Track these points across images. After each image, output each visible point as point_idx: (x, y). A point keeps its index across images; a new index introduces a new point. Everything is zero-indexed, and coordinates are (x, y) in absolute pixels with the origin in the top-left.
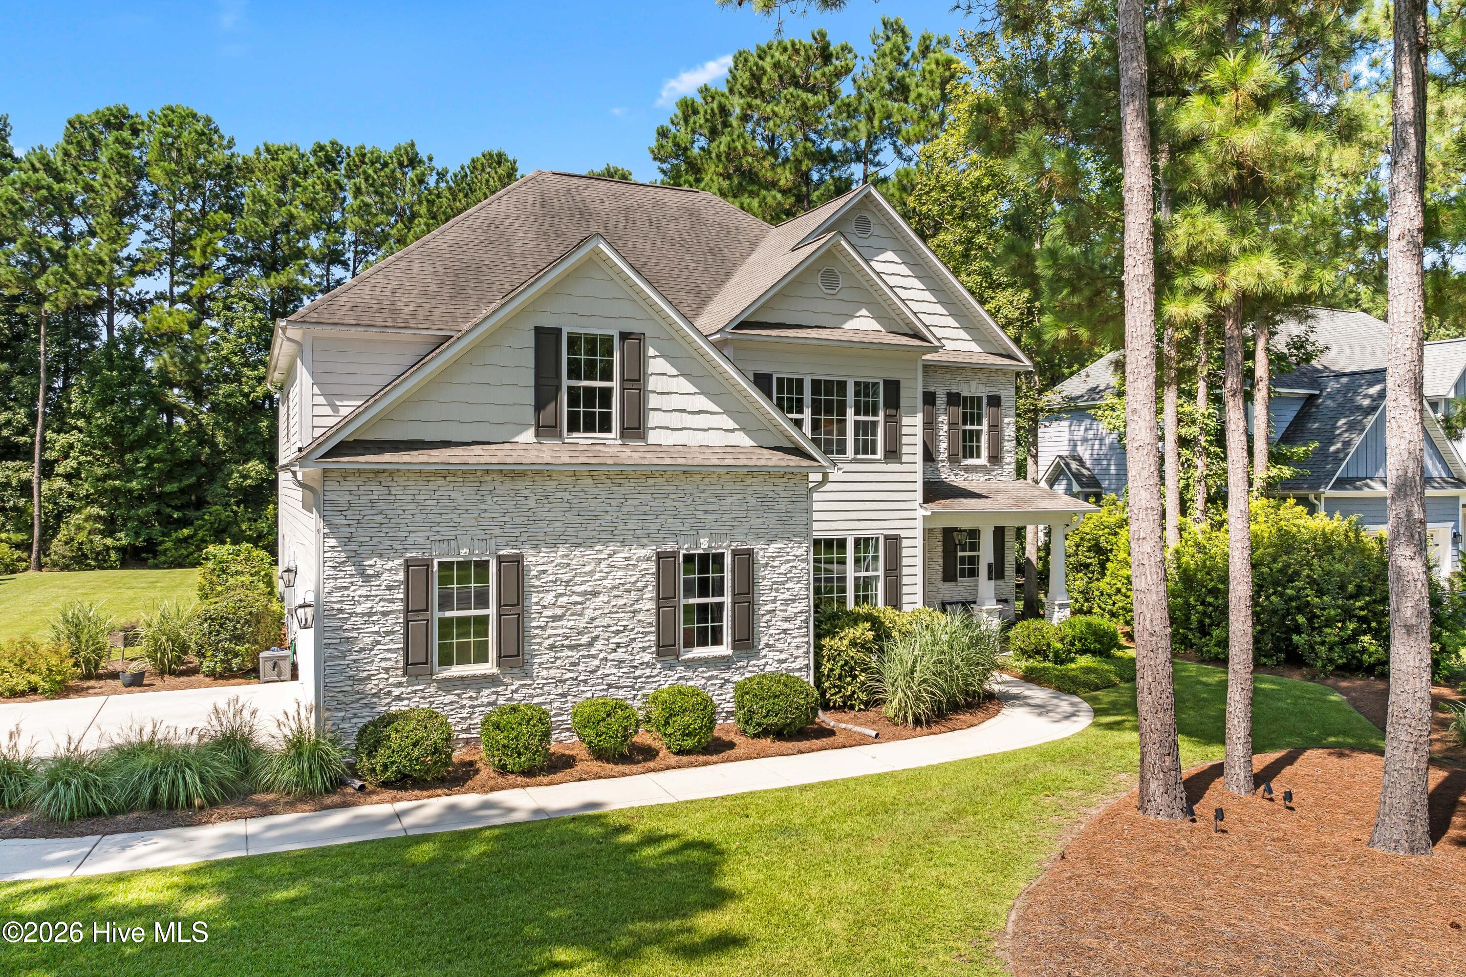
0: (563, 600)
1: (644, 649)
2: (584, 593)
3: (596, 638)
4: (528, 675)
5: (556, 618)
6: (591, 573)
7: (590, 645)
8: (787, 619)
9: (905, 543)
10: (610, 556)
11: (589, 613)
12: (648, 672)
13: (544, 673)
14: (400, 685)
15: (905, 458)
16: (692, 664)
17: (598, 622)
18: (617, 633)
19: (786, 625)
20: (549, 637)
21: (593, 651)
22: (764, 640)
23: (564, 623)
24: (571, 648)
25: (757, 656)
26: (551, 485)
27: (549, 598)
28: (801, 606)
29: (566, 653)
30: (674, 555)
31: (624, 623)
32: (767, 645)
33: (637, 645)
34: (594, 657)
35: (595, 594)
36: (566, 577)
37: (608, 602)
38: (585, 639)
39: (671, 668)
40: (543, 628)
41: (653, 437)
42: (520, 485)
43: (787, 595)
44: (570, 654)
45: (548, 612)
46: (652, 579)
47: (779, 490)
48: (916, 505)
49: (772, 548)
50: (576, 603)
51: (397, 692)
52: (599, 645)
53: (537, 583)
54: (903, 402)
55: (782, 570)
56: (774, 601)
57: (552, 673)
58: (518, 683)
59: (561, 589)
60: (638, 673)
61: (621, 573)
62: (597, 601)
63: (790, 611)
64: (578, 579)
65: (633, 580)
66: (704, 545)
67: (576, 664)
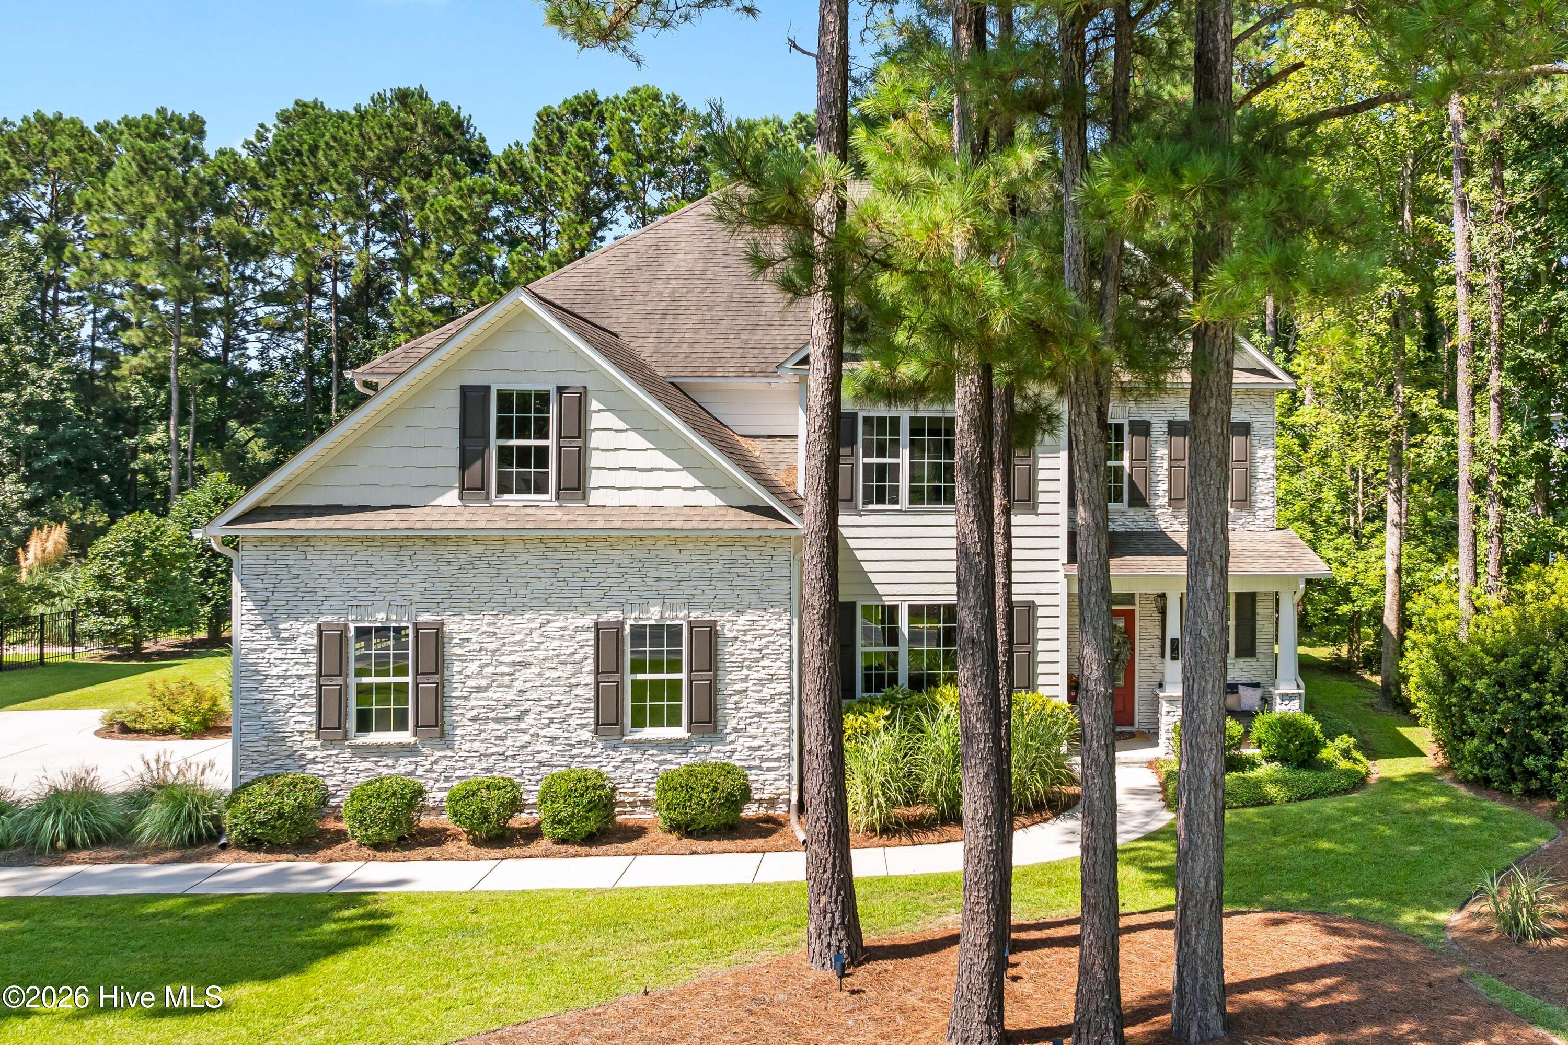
0: (489, 670)
1: (582, 726)
2: (513, 664)
3: (526, 712)
4: (449, 747)
5: (479, 689)
6: (521, 643)
7: (519, 718)
8: (760, 701)
9: (1041, 611)
10: (542, 625)
11: (518, 685)
12: (587, 751)
13: (467, 746)
14: (315, 748)
15: (1041, 508)
16: (640, 746)
17: (528, 695)
18: (551, 707)
19: (761, 708)
20: (473, 708)
21: (523, 726)
22: (732, 723)
23: (490, 694)
24: (497, 720)
25: (722, 740)
26: (476, 550)
27: (473, 667)
28: (782, 687)
29: (492, 726)
30: (619, 627)
31: (559, 697)
32: (735, 730)
33: (574, 722)
34: (524, 731)
35: (527, 665)
36: (492, 646)
37: (540, 674)
38: (513, 713)
39: (615, 748)
40: (466, 699)
41: (595, 498)
42: (442, 550)
43: (761, 675)
44: (496, 727)
45: (471, 683)
46: (591, 651)
47: (752, 555)
48: (1058, 565)
49: (743, 619)
50: (503, 674)
51: (310, 755)
52: (529, 719)
53: (459, 651)
55: (757, 644)
56: (746, 679)
57: (476, 746)
58: (438, 754)
59: (486, 659)
60: (575, 752)
61: (556, 644)
62: (529, 673)
63: (766, 692)
64: (506, 649)
65: (571, 650)
66: (654, 615)
67: (503, 739)
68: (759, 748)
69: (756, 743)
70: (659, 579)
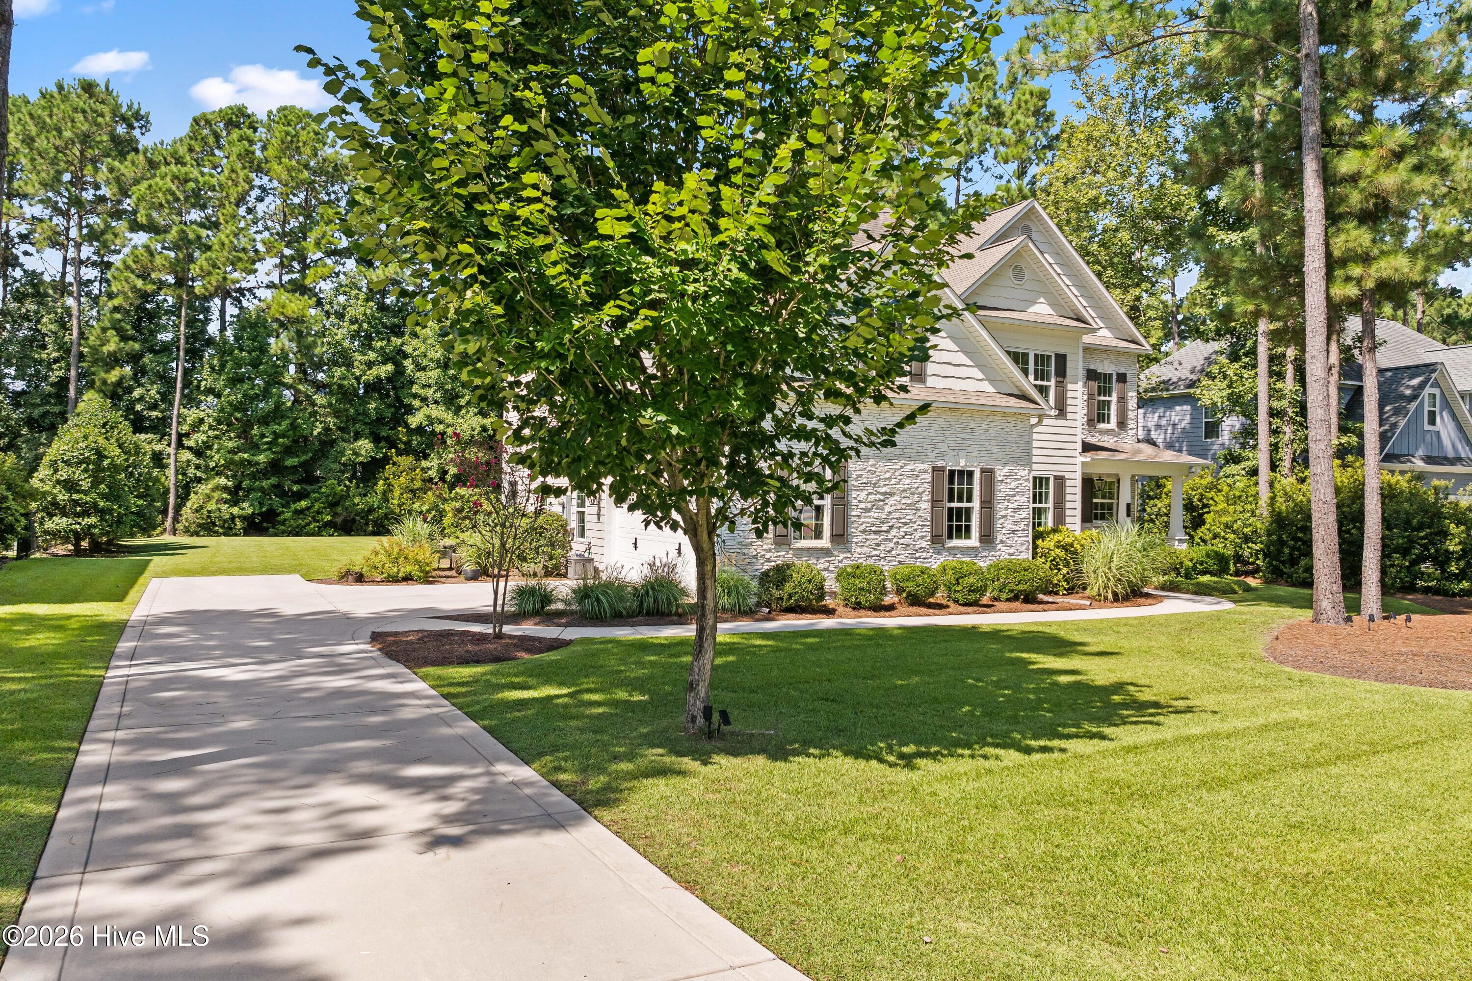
0: (872, 497)
1: (922, 537)
2: (885, 493)
3: (891, 527)
4: (849, 550)
5: (867, 510)
6: (890, 479)
7: (888, 531)
8: (1015, 523)
9: (1068, 483)
10: (902, 467)
11: (887, 509)
12: (924, 554)
13: (859, 550)
14: (769, 550)
15: (1069, 416)
16: (952, 551)
17: (894, 515)
18: (905, 524)
19: (1015, 528)
20: (862, 523)
21: (890, 536)
22: (1000, 537)
23: (872, 514)
24: (876, 532)
25: (994, 549)
27: (863, 496)
28: (1024, 514)
29: (873, 536)
30: (942, 469)
31: (910, 517)
32: (1002, 542)
33: (918, 534)
34: (890, 540)
35: (892, 494)
36: (874, 481)
37: (900, 501)
38: (885, 527)
39: (939, 553)
40: (859, 517)
41: (931, 381)
43: (1015, 505)
44: (875, 537)
45: (862, 506)
46: (928, 487)
47: (1011, 426)
48: (1076, 454)
49: (1006, 469)
50: (879, 500)
51: (768, 555)
52: (893, 532)
53: (856, 483)
54: (1069, 372)
55: (1013, 485)
56: (1007, 509)
57: (864, 550)
58: (842, 555)
59: (870, 489)
60: (918, 555)
61: (908, 481)
62: (892, 500)
63: (1017, 517)
64: (881, 483)
65: (918, 485)
66: (962, 464)
67: (878, 545)
68: (1013, 554)
69: (1012, 550)
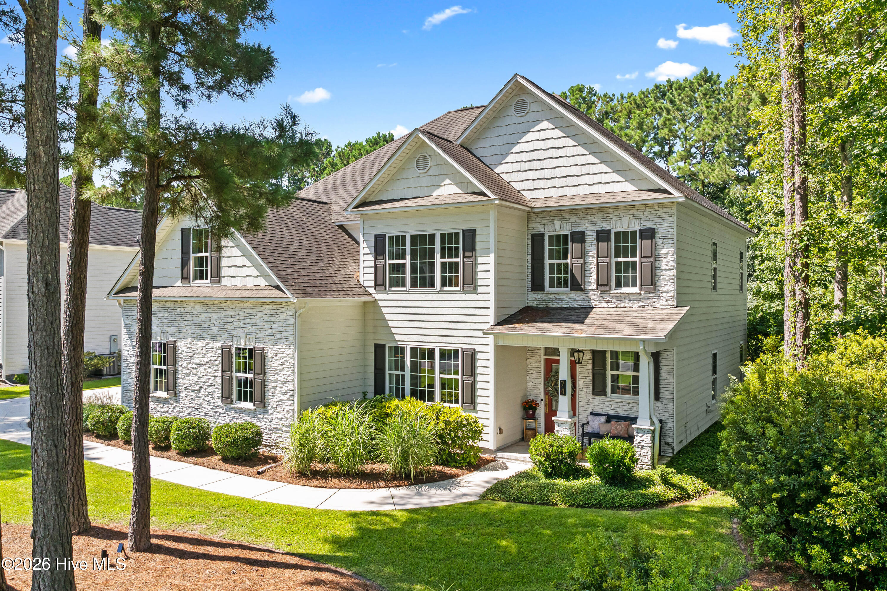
0: (190, 366)
1: (218, 398)
2: (197, 364)
3: (201, 388)
5: (187, 375)
6: (199, 353)
7: (199, 390)
8: (282, 393)
10: (206, 345)
11: (199, 374)
16: (238, 410)
17: (202, 380)
18: (209, 386)
19: (282, 397)
20: (185, 384)
21: (200, 395)
22: (271, 404)
23: (190, 378)
24: (193, 391)
26: (187, 307)
27: (185, 364)
28: (290, 386)
30: (230, 348)
31: (210, 382)
32: (273, 407)
33: (215, 395)
34: (200, 397)
35: (201, 364)
36: (190, 354)
37: (205, 370)
38: (197, 388)
39: (230, 410)
40: (183, 379)
41: (225, 281)
42: (177, 307)
44: (192, 394)
45: (184, 371)
46: (221, 360)
47: (279, 312)
49: (275, 348)
50: (193, 368)
52: (202, 391)
53: (181, 356)
54: (478, 246)
55: (281, 362)
56: (276, 381)
57: (186, 402)
58: (175, 404)
59: (189, 360)
60: (217, 410)
61: (209, 355)
62: (202, 368)
63: (284, 388)
64: (195, 356)
65: (215, 358)
66: (244, 343)
68: (281, 419)
69: (281, 416)
70: (245, 324)
